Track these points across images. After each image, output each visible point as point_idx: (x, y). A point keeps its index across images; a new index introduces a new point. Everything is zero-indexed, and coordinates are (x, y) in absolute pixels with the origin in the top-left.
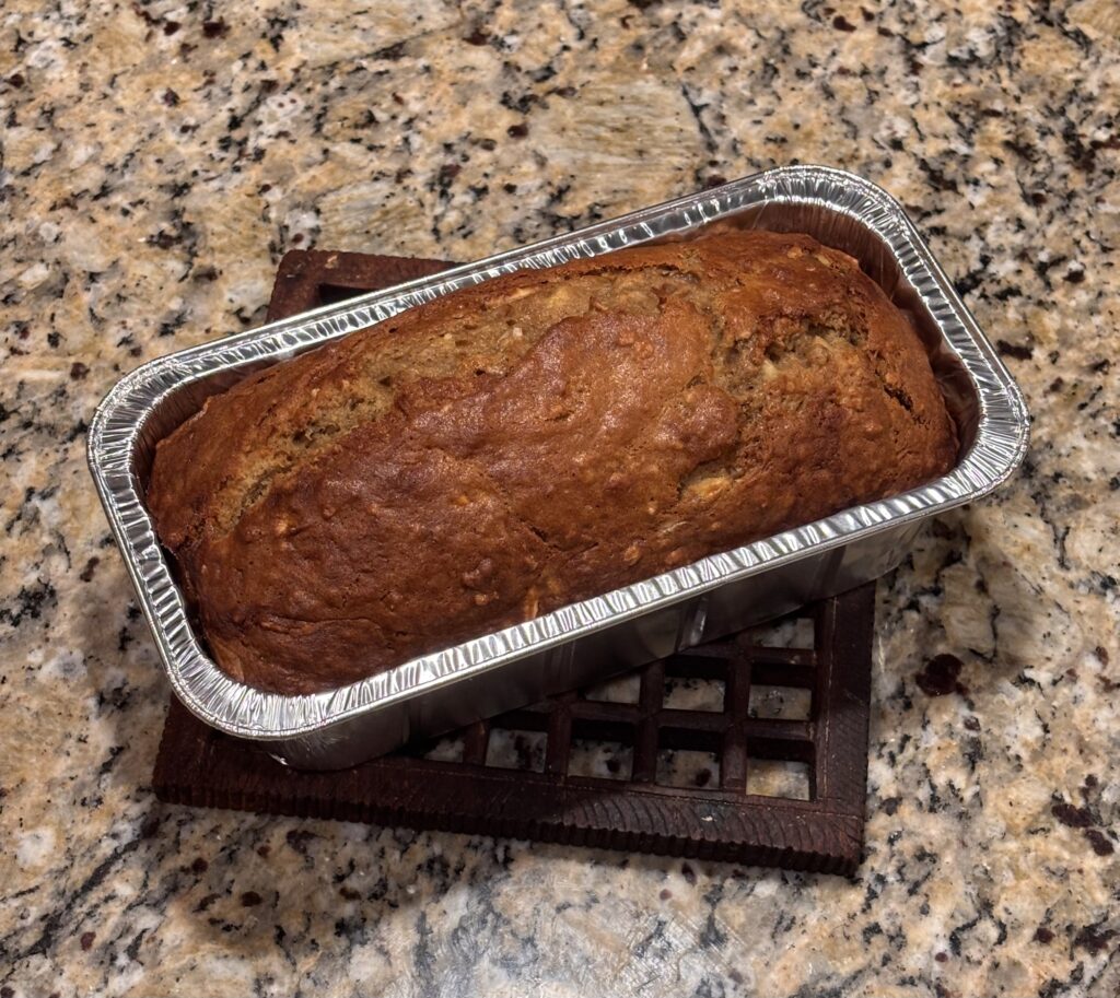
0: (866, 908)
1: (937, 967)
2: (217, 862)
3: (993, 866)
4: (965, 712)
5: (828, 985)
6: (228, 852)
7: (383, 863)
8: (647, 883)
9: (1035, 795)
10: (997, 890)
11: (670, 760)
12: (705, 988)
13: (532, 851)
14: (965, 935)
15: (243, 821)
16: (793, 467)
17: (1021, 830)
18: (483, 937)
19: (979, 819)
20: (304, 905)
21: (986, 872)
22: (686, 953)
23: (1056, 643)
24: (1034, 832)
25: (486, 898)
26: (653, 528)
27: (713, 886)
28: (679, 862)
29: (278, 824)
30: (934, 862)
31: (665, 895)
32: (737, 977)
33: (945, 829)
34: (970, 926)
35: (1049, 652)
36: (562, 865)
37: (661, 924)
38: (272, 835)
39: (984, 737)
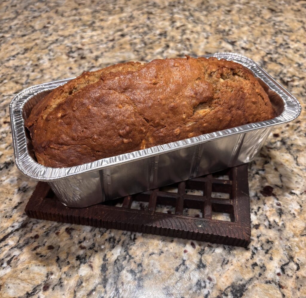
0: (252, 257)
1: (278, 277)
2: (42, 236)
3: (292, 245)
4: (276, 201)
5: (241, 283)
6: (46, 233)
7: (95, 238)
8: (179, 247)
9: (301, 225)
10: (294, 253)
11: (187, 211)
12: (199, 283)
13: (143, 236)
14: (285, 267)
15: (53, 224)
16: (230, 108)
17: (298, 234)
18: (124, 263)
19: (284, 231)
20: (67, 250)
21: (289, 247)
22: (192, 271)
23: (299, 184)
24: (303, 235)
25: (126, 250)
26: (184, 124)
27: (201, 249)
28: (190, 241)
29: (64, 226)
30: (272, 244)
31: (185, 251)
32: (210, 279)
33: (274, 234)
34: (287, 264)
35: (298, 186)
36: (152, 241)
37: (184, 261)
38: (61, 229)
39: (283, 208)
